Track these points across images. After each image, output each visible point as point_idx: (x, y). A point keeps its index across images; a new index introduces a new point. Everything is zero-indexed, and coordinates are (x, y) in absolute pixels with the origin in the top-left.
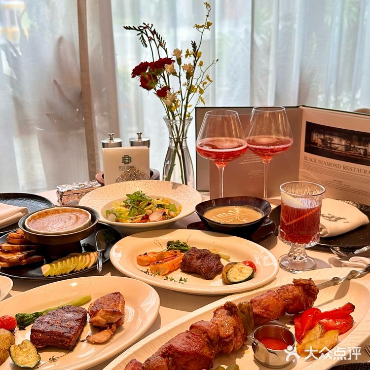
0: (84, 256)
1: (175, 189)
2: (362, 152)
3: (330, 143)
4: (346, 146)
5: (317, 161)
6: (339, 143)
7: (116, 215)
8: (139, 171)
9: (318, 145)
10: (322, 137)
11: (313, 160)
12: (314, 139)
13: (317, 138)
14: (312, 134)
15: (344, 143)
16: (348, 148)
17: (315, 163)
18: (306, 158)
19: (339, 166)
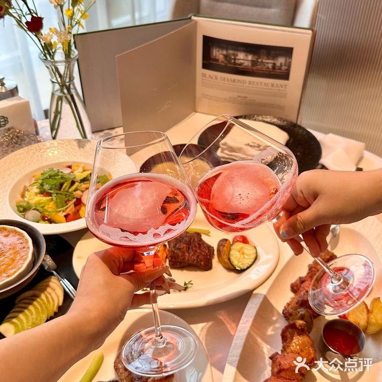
0: (46, 292)
1: (83, 148)
2: (270, 66)
3: (235, 59)
4: (252, 61)
5: (219, 78)
6: (244, 58)
7: (38, 210)
8: (20, 131)
9: (220, 61)
10: (225, 52)
11: (214, 77)
12: (214, 55)
13: (218, 54)
14: (212, 49)
15: (250, 57)
16: (254, 63)
17: (216, 81)
18: (204, 75)
19: (244, 82)
